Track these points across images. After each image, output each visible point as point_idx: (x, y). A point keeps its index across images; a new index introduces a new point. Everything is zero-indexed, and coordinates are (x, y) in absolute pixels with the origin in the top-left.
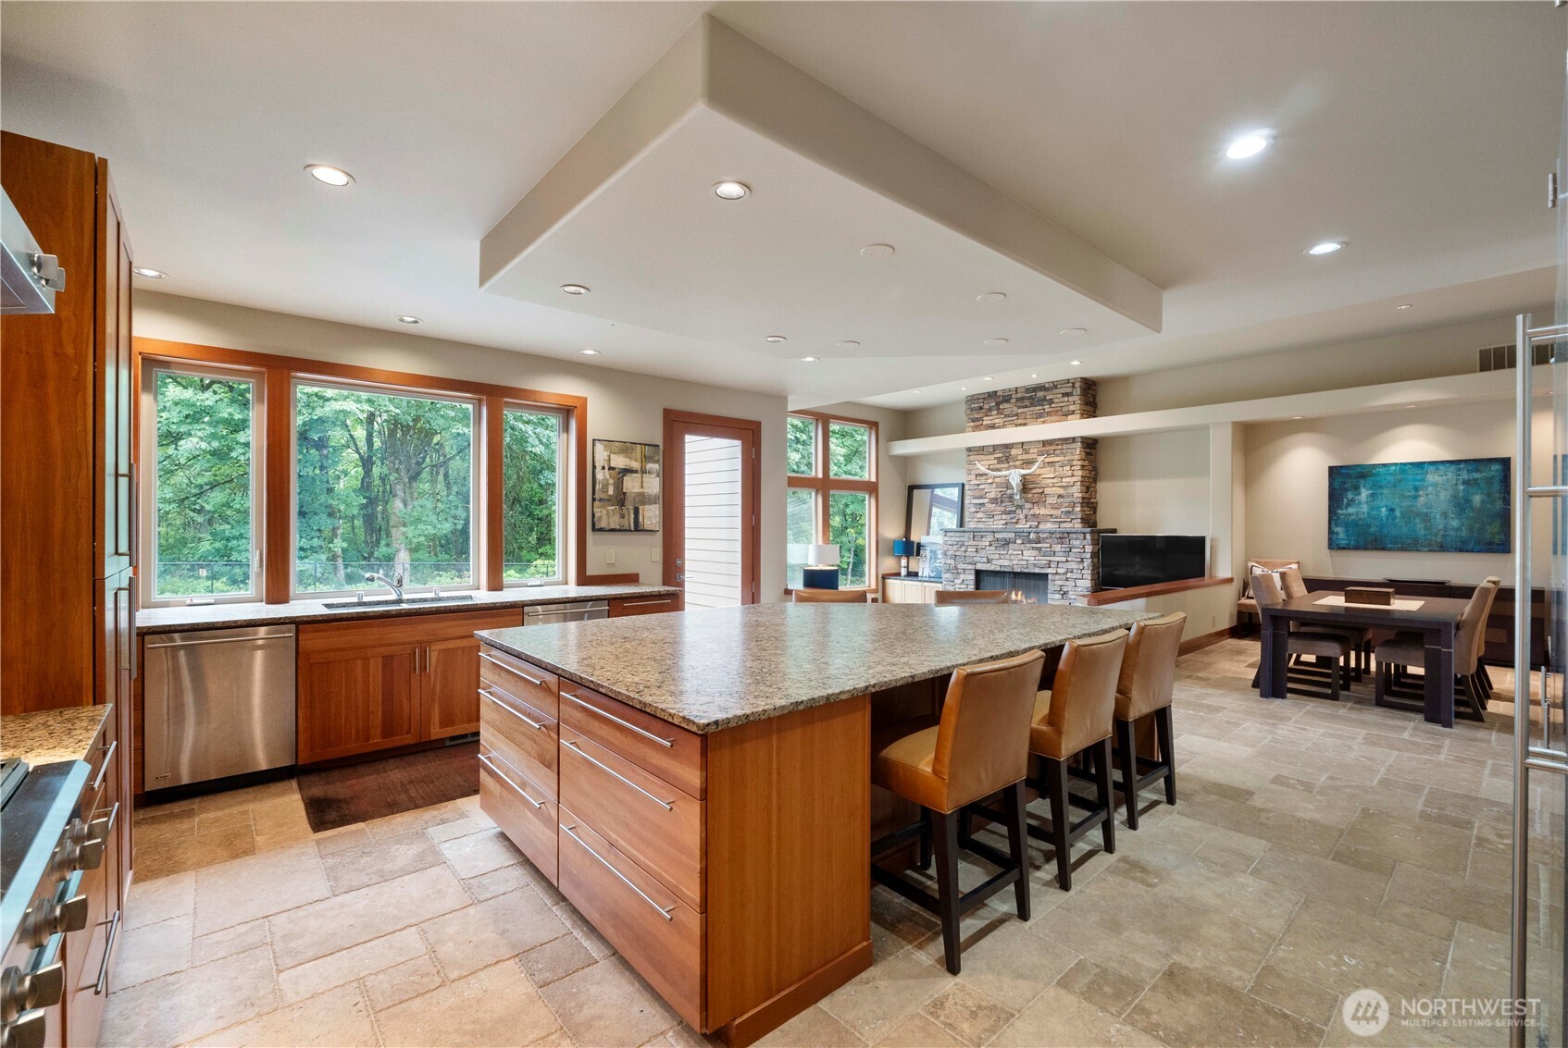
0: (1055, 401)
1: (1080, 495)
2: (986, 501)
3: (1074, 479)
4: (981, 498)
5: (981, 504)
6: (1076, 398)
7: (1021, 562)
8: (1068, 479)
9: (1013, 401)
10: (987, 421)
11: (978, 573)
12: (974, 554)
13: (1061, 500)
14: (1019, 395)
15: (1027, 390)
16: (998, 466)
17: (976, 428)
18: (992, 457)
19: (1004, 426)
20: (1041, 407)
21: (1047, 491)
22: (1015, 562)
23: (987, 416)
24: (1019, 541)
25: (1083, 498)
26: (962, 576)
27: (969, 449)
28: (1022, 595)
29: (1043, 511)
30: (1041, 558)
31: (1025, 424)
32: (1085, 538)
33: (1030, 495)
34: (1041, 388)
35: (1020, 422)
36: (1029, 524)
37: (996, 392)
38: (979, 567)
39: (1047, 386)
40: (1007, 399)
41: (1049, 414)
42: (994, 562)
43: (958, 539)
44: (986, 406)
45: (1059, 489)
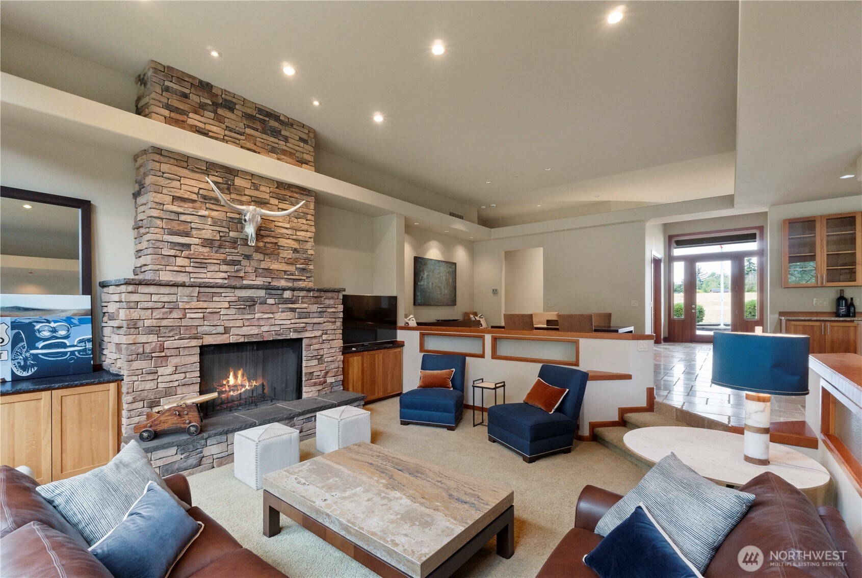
0: (291, 141)
5: (183, 245)
6: (310, 149)
7: (273, 328)
8: (303, 233)
9: (238, 112)
10: (194, 119)
11: (205, 350)
12: (198, 322)
13: (297, 255)
14: (247, 110)
15: (260, 110)
21: (282, 242)
23: (196, 113)
26: (174, 361)
28: (243, 375)
29: (275, 266)
30: (298, 321)
34: (276, 117)
35: (249, 145)
38: (209, 340)
39: (282, 118)
40: (230, 106)
41: (283, 152)
42: (233, 331)
43: (166, 299)
44: (194, 98)
45: (293, 242)
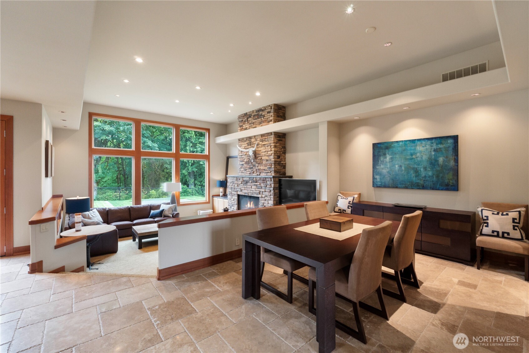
0: (266, 115)
1: (273, 160)
2: (244, 163)
3: (272, 152)
4: (242, 161)
5: (242, 164)
6: (272, 114)
8: (270, 152)
9: (252, 117)
10: (244, 126)
11: (239, 196)
12: (237, 187)
13: (267, 162)
14: (254, 114)
15: (256, 111)
16: (248, 147)
17: (241, 130)
18: (246, 143)
19: (249, 128)
20: (260, 119)
21: (263, 158)
22: (249, 191)
23: (244, 124)
24: (250, 182)
25: (275, 161)
27: (239, 140)
29: (262, 168)
30: (257, 190)
31: (256, 127)
32: (271, 180)
33: (258, 160)
34: (260, 110)
35: (254, 126)
36: (257, 173)
37: (247, 113)
38: (239, 193)
39: (263, 109)
40: (250, 116)
41: (264, 122)
42: (243, 191)
44: (244, 120)
45: (267, 157)
